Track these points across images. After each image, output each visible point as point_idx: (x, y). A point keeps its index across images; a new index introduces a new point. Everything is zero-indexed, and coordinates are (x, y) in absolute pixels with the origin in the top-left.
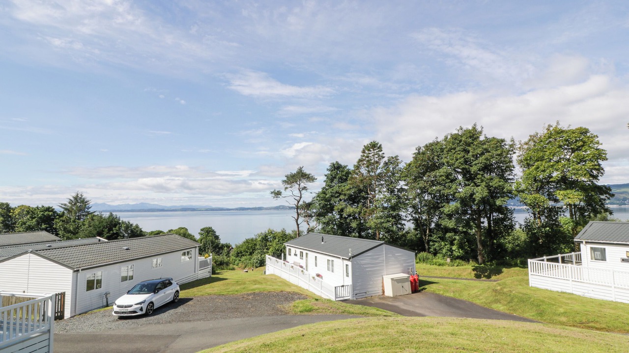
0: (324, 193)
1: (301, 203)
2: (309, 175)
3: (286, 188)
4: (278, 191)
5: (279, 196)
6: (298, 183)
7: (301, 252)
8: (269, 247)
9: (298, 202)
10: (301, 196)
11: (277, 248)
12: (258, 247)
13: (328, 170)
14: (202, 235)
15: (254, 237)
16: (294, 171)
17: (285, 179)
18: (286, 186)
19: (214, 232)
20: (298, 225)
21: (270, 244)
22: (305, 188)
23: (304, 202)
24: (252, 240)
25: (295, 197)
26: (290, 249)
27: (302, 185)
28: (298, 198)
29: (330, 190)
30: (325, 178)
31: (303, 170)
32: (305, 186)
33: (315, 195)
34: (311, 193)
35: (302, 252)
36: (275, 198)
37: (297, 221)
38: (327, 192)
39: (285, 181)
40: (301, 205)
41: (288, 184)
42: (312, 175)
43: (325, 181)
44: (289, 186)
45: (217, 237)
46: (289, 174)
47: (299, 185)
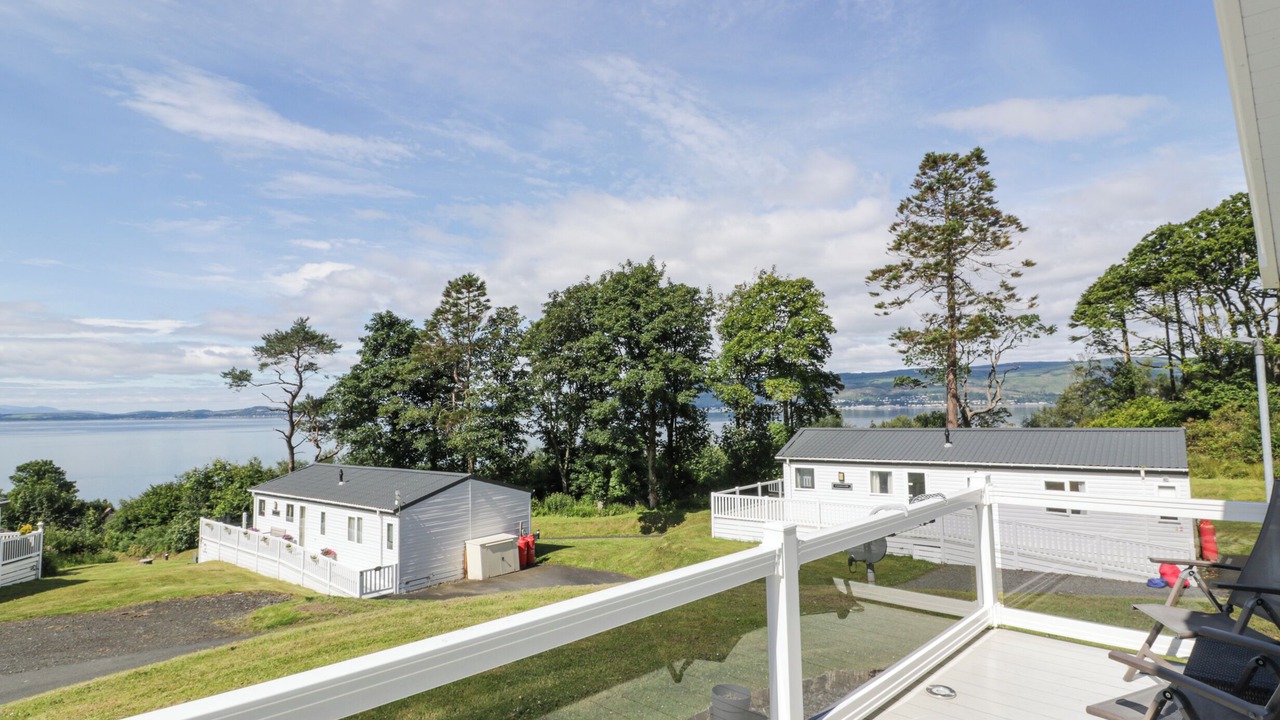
0: (356, 377)
1: (301, 399)
2: (323, 336)
3: (264, 366)
4: (241, 372)
5: (245, 383)
6: (296, 354)
7: (288, 506)
8: (214, 501)
9: (294, 397)
10: (301, 383)
11: (236, 503)
12: (185, 503)
13: (367, 327)
14: (20, 481)
15: (175, 481)
16: (286, 327)
17: (263, 343)
18: (264, 360)
19: (58, 472)
20: (291, 448)
21: (219, 494)
22: (311, 366)
23: (308, 397)
24: (170, 487)
25: (285, 386)
26: (262, 502)
27: (305, 359)
28: (294, 389)
29: (371, 372)
30: (360, 346)
31: (308, 324)
32: (312, 361)
33: (333, 382)
34: (327, 377)
35: (292, 506)
36: (234, 388)
37: (289, 439)
38: (363, 376)
39: (262, 348)
40: (301, 404)
41: (270, 356)
42: (330, 338)
43: (359, 352)
44: (270, 360)
45: (68, 487)
46: (273, 332)
47: (298, 359)
